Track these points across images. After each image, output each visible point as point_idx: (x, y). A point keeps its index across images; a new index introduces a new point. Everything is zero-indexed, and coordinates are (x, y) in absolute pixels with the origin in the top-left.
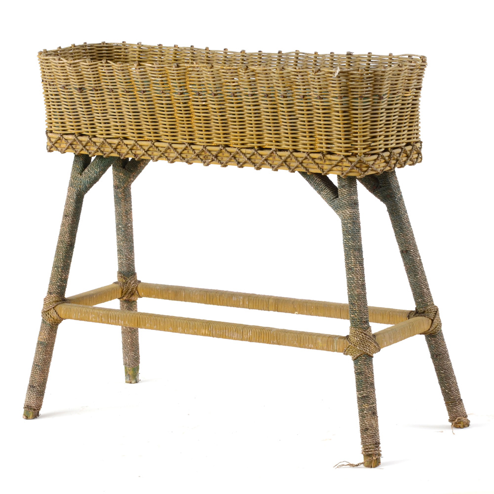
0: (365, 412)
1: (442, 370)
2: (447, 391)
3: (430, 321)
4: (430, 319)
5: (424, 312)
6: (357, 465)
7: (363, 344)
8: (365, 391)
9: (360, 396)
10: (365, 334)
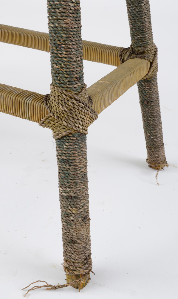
0: (72, 218)
1: (151, 118)
2: (152, 137)
3: (149, 64)
4: (149, 61)
5: (143, 53)
6: (55, 288)
7: (73, 118)
8: (73, 189)
9: (64, 194)
10: (77, 100)
